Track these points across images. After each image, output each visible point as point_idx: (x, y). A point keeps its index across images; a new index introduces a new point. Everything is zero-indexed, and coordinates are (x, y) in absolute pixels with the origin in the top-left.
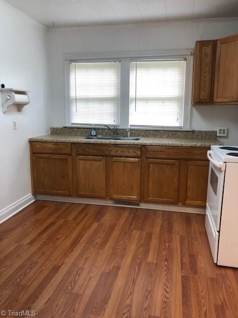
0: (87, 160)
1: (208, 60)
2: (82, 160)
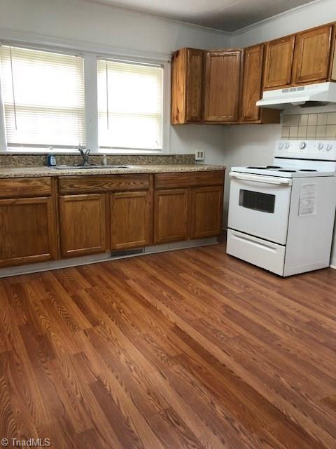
2: (69, 201)
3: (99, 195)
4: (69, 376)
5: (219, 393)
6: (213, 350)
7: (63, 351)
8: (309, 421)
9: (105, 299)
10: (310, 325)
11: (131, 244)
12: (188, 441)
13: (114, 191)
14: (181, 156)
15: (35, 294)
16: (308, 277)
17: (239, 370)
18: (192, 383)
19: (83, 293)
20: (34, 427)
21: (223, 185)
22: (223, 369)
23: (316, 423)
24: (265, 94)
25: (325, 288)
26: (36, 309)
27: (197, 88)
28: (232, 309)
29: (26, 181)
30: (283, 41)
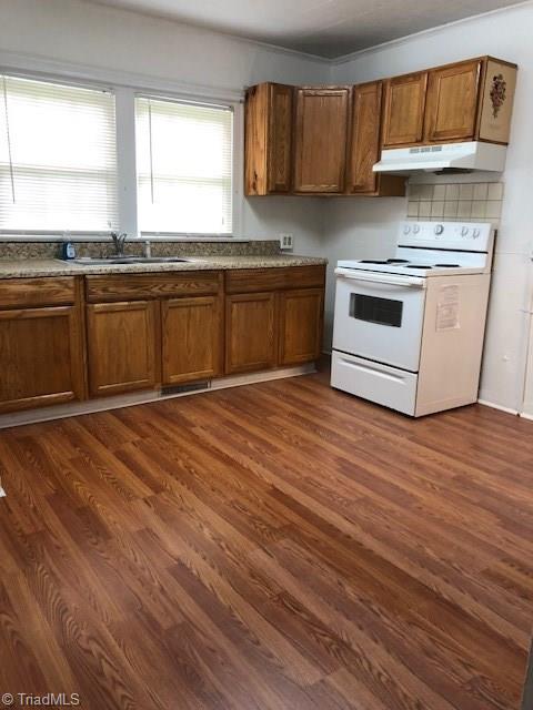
0: (112, 312)
1: (286, 118)
2: (101, 313)
3: (143, 302)
4: (136, 560)
5: (346, 571)
6: (332, 518)
7: (119, 527)
8: (467, 597)
9: (165, 456)
10: (459, 480)
11: (191, 376)
12: (316, 629)
13: (167, 297)
14: (258, 243)
15: (57, 451)
16: (448, 417)
17: (369, 542)
18: (309, 561)
19: (129, 448)
20: (103, 625)
21: (324, 286)
22: (347, 540)
23: (476, 600)
24: (385, 154)
25: (473, 431)
26: (65, 472)
27: (285, 142)
28: (350, 463)
29: (37, 283)
30: (411, 79)
